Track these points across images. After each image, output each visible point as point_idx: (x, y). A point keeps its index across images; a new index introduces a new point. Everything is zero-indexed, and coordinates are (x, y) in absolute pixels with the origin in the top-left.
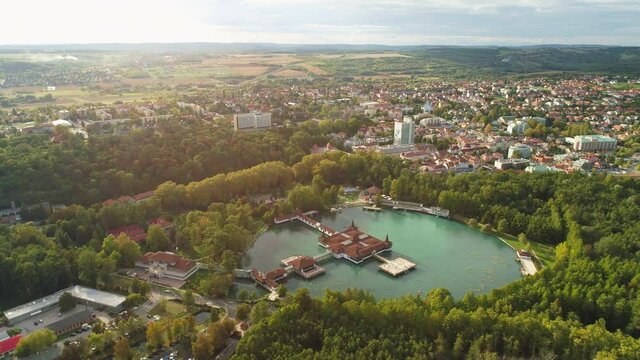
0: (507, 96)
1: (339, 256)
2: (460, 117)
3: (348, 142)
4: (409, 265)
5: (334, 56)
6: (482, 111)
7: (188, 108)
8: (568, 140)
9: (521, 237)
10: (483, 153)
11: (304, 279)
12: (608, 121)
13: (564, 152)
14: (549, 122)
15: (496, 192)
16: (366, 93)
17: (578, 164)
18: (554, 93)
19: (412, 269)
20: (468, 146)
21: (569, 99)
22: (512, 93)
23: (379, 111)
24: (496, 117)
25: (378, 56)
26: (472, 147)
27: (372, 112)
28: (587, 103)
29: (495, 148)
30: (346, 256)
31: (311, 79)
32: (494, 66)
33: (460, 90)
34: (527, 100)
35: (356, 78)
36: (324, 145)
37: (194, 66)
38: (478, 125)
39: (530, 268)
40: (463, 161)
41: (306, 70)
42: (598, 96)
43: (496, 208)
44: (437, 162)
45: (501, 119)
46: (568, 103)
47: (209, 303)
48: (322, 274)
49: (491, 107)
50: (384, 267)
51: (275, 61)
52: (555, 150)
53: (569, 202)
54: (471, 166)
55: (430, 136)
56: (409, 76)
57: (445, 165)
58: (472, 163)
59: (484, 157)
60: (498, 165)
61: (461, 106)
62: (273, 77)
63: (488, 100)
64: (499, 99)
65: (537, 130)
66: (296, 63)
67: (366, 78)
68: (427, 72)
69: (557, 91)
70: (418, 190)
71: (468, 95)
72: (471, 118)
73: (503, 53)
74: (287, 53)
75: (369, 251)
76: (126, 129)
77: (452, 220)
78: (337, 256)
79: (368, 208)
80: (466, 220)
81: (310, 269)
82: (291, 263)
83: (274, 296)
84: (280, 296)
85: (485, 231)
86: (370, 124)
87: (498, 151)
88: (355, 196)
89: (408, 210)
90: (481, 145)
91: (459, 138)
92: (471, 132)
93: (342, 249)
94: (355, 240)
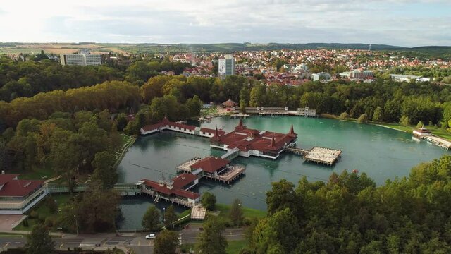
0: (278, 56)
9: (405, 120)
12: (352, 66)
18: (306, 54)
21: (318, 57)
24: (281, 65)
34: (292, 57)
43: (360, 102)
45: (285, 66)
46: (320, 58)
48: (241, 175)
49: (273, 60)
50: (311, 158)
55: (245, 73)
61: (252, 60)
63: (268, 57)
64: (274, 57)
71: (251, 55)
72: (264, 66)
75: (281, 144)
77: (321, 117)
78: (247, 154)
79: (235, 115)
80: (334, 116)
81: (223, 171)
82: (194, 167)
83: (198, 212)
84: (209, 209)
85: (363, 122)
86: (191, 67)
87: (304, 78)
88: (214, 109)
89: (275, 115)
90: (290, 75)
91: (266, 75)
92: (272, 71)
93: (249, 146)
94: (258, 136)
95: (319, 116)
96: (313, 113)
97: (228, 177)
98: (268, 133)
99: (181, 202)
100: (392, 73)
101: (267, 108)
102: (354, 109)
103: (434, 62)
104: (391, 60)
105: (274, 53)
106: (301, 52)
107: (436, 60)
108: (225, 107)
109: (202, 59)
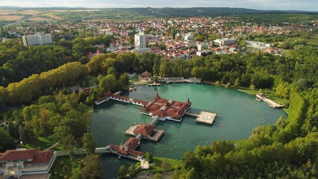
0: (173, 25)
2: (160, 34)
3: (108, 49)
4: (213, 115)
5: (63, 11)
6: (167, 31)
9: (252, 87)
10: (186, 49)
12: (222, 33)
14: (200, 34)
16: (99, 25)
21: (200, 25)
22: (174, 23)
24: (175, 34)
25: (89, 11)
26: (179, 46)
27: (111, 34)
28: (208, 26)
29: (189, 46)
30: (169, 118)
31: (56, 22)
33: (149, 22)
34: (183, 26)
35: (83, 20)
36: (95, 52)
38: (170, 37)
40: (182, 53)
41: (50, 18)
44: (168, 55)
46: (201, 26)
49: (170, 29)
50: (200, 120)
51: (27, 13)
52: (215, 46)
54: (186, 56)
55: (153, 43)
57: (173, 56)
58: (186, 54)
59: (188, 50)
60: (199, 53)
61: (155, 29)
63: (166, 26)
64: (170, 26)
65: (198, 37)
66: (41, 14)
67: (89, 21)
68: (119, 18)
69: (192, 21)
71: (154, 24)
72: (164, 35)
74: (31, 9)
75: (183, 111)
77: (204, 84)
78: (164, 119)
79: (151, 84)
80: (212, 83)
81: (153, 134)
84: (150, 162)
85: (228, 87)
86: (115, 39)
87: (191, 47)
88: (137, 79)
89: (176, 83)
90: (182, 45)
91: (166, 44)
92: (170, 40)
93: (165, 113)
94: (169, 105)
95: (203, 83)
96: (199, 81)
97: (156, 138)
98: (174, 102)
99: (133, 158)
100: (247, 39)
101: (170, 78)
102: (224, 78)
103: (274, 27)
104: (247, 26)
105: (170, 22)
106: (188, 21)
107: (275, 25)
108: (143, 77)
109: (120, 29)
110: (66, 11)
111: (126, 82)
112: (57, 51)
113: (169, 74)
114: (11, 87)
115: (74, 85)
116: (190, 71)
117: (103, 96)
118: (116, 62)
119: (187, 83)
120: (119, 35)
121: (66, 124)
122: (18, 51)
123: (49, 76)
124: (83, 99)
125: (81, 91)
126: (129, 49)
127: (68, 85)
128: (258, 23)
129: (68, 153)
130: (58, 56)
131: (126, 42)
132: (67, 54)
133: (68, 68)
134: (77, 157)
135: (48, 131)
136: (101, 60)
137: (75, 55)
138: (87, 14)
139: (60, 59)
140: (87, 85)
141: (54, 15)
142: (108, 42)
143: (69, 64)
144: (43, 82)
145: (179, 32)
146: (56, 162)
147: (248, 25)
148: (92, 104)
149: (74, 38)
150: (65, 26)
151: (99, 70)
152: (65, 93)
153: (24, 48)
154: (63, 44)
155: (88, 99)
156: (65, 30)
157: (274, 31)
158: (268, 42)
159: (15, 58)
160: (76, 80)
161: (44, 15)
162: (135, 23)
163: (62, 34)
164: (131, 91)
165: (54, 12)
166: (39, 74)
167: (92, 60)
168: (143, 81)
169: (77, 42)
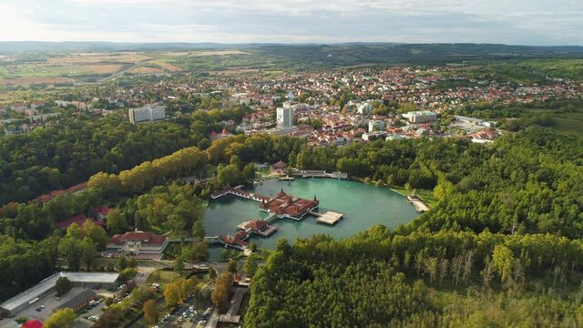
0: (348, 84)
1: (282, 217)
2: (320, 102)
3: (239, 127)
4: (340, 215)
5: (182, 54)
6: (334, 97)
7: (70, 106)
8: (404, 115)
9: (407, 186)
10: (350, 129)
11: (264, 237)
12: (425, 100)
13: (405, 125)
14: (386, 102)
15: (379, 156)
16: (232, 85)
17: (420, 132)
18: (381, 80)
19: (341, 218)
20: (337, 124)
21: (393, 85)
22: (351, 82)
23: (251, 100)
24: (346, 101)
25: (222, 53)
26: (340, 125)
27: (247, 102)
28: (406, 87)
29: (357, 125)
30: (288, 216)
31: (170, 75)
32: (322, 60)
33: (310, 80)
34: (364, 87)
35: (211, 73)
36: (221, 131)
37: (42, 65)
38: (336, 108)
39: (421, 207)
40: (340, 136)
41: (160, 67)
42: (412, 82)
43: (382, 168)
44: (319, 138)
45: (351, 103)
46: (394, 88)
47: (196, 266)
48: (275, 231)
49: (340, 94)
50: (322, 219)
51: (124, 58)
52: (399, 124)
53: (429, 158)
54: (345, 140)
55: (304, 119)
56: (257, 70)
57: (327, 140)
58: (346, 137)
59: (352, 132)
60: (365, 137)
61: (317, 94)
62: (130, 74)
63: (335, 88)
64: (343, 87)
65: (380, 109)
66: (148, 60)
67: (220, 73)
68: (269, 67)
69: (383, 78)
70: (319, 160)
71: (318, 84)
72: (328, 103)
73: (326, 50)
74: (132, 51)
75: (304, 210)
76: (17, 129)
77: (351, 180)
79: (283, 178)
80: (361, 180)
81: (264, 229)
82: (247, 227)
83: (247, 252)
84: (253, 251)
85: (379, 185)
86: (251, 112)
87: (360, 126)
88: (267, 170)
89: (315, 177)
90: (347, 123)
91: (326, 120)
92: (333, 114)
93: (283, 211)
94: (291, 202)
95: (349, 179)
96: (345, 176)
97: (266, 233)
98: (299, 199)
99: (239, 247)
101: (309, 171)
102: (376, 174)
104: (476, 88)
105: (344, 80)
106: (377, 77)
107: (531, 86)
108: (276, 168)
109: (263, 92)
110: (186, 54)
111: (252, 174)
112: (172, 131)
113: (309, 165)
114: (123, 175)
115: (190, 175)
116: (336, 162)
117: (220, 189)
118: (243, 148)
119: (330, 178)
120: (259, 103)
121: (179, 213)
122: (126, 131)
123: (162, 165)
124: (198, 191)
125: (197, 182)
126: (268, 128)
127: (183, 176)
128: (499, 80)
129: (179, 240)
130: (172, 138)
131: (267, 115)
132: (183, 136)
133: (183, 155)
134: (186, 243)
135: (161, 219)
136: (225, 144)
137: (193, 136)
138: (218, 59)
139: (174, 142)
140: (205, 176)
141: (167, 63)
142: (241, 115)
143: (185, 150)
144: (155, 170)
145: (354, 98)
146: (167, 246)
147: (481, 86)
148: (207, 198)
149: (193, 109)
150: (183, 87)
151: (221, 158)
152: (179, 184)
153: (133, 128)
154: (180, 121)
155: (203, 192)
156: (183, 96)
157: (520, 97)
158: (492, 117)
159: (124, 140)
160: (193, 169)
161: (151, 62)
162: (289, 81)
163: (178, 102)
164: (256, 185)
165: (167, 57)
166: (151, 161)
167: (214, 144)
168: (274, 173)
169: (198, 118)
